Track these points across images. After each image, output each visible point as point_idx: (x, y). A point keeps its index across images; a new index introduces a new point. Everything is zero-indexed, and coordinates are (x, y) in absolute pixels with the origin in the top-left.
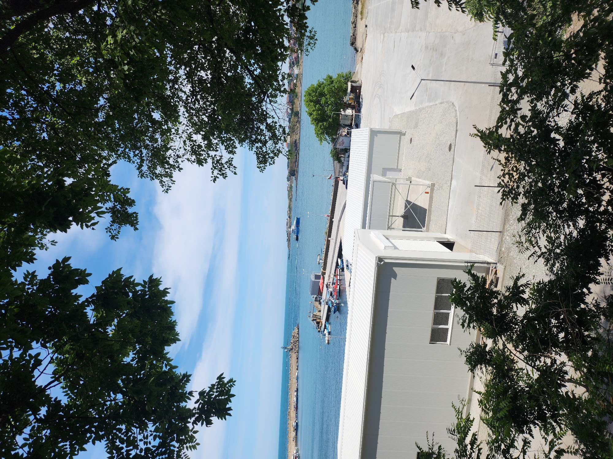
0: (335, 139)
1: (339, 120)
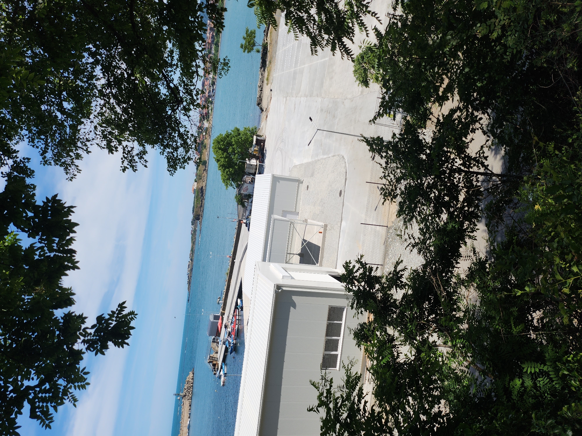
0: (240, 185)
1: (244, 168)
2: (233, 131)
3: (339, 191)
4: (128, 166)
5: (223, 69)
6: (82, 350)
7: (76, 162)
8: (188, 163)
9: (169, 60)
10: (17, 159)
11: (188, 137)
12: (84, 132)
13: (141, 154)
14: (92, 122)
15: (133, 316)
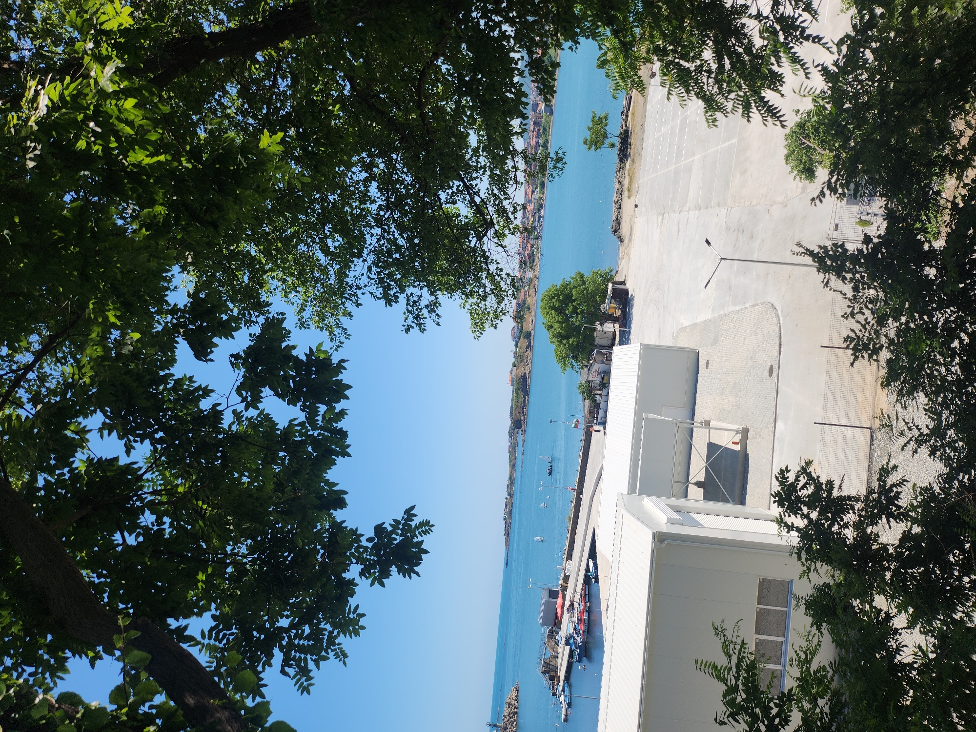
1: (594, 338)
2: (573, 279)
3: (768, 368)
4: (414, 325)
5: (555, 167)
6: (354, 579)
7: (344, 321)
8: (501, 320)
9: (472, 162)
10: (269, 315)
11: (502, 279)
12: (354, 277)
13: (431, 305)
14: (365, 261)
15: (427, 528)
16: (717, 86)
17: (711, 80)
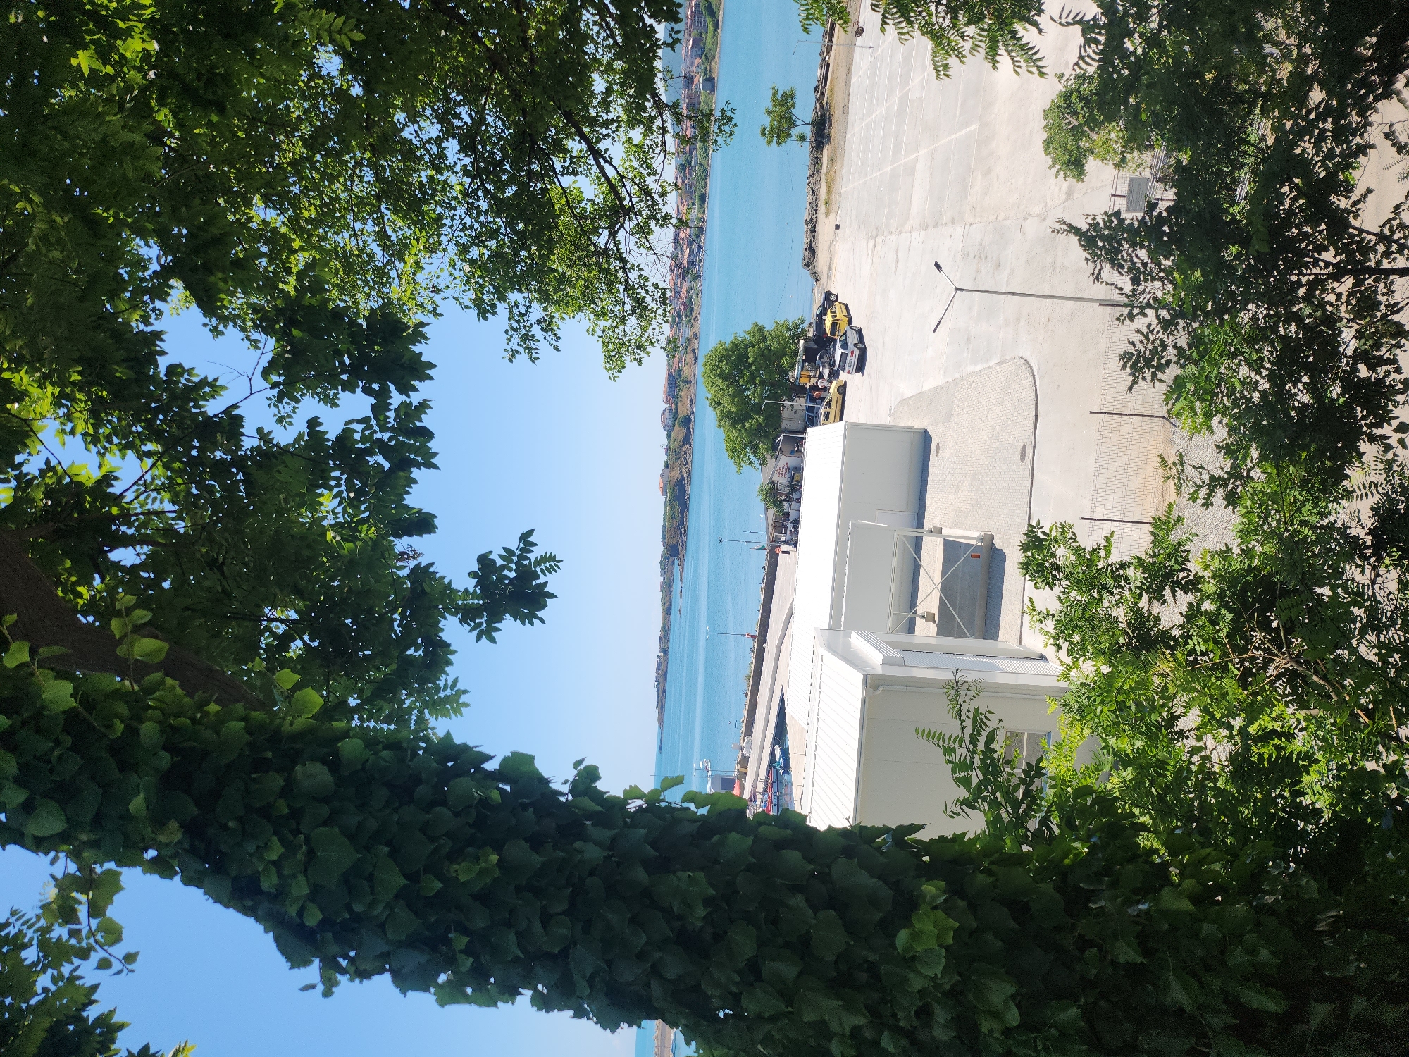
1: (779, 418)
2: (750, 333)
3: (1019, 449)
4: (520, 350)
5: (720, 131)
8: (648, 353)
11: (647, 292)
14: (444, 250)
15: (552, 563)
16: (949, 16)
17: (941, 8)
